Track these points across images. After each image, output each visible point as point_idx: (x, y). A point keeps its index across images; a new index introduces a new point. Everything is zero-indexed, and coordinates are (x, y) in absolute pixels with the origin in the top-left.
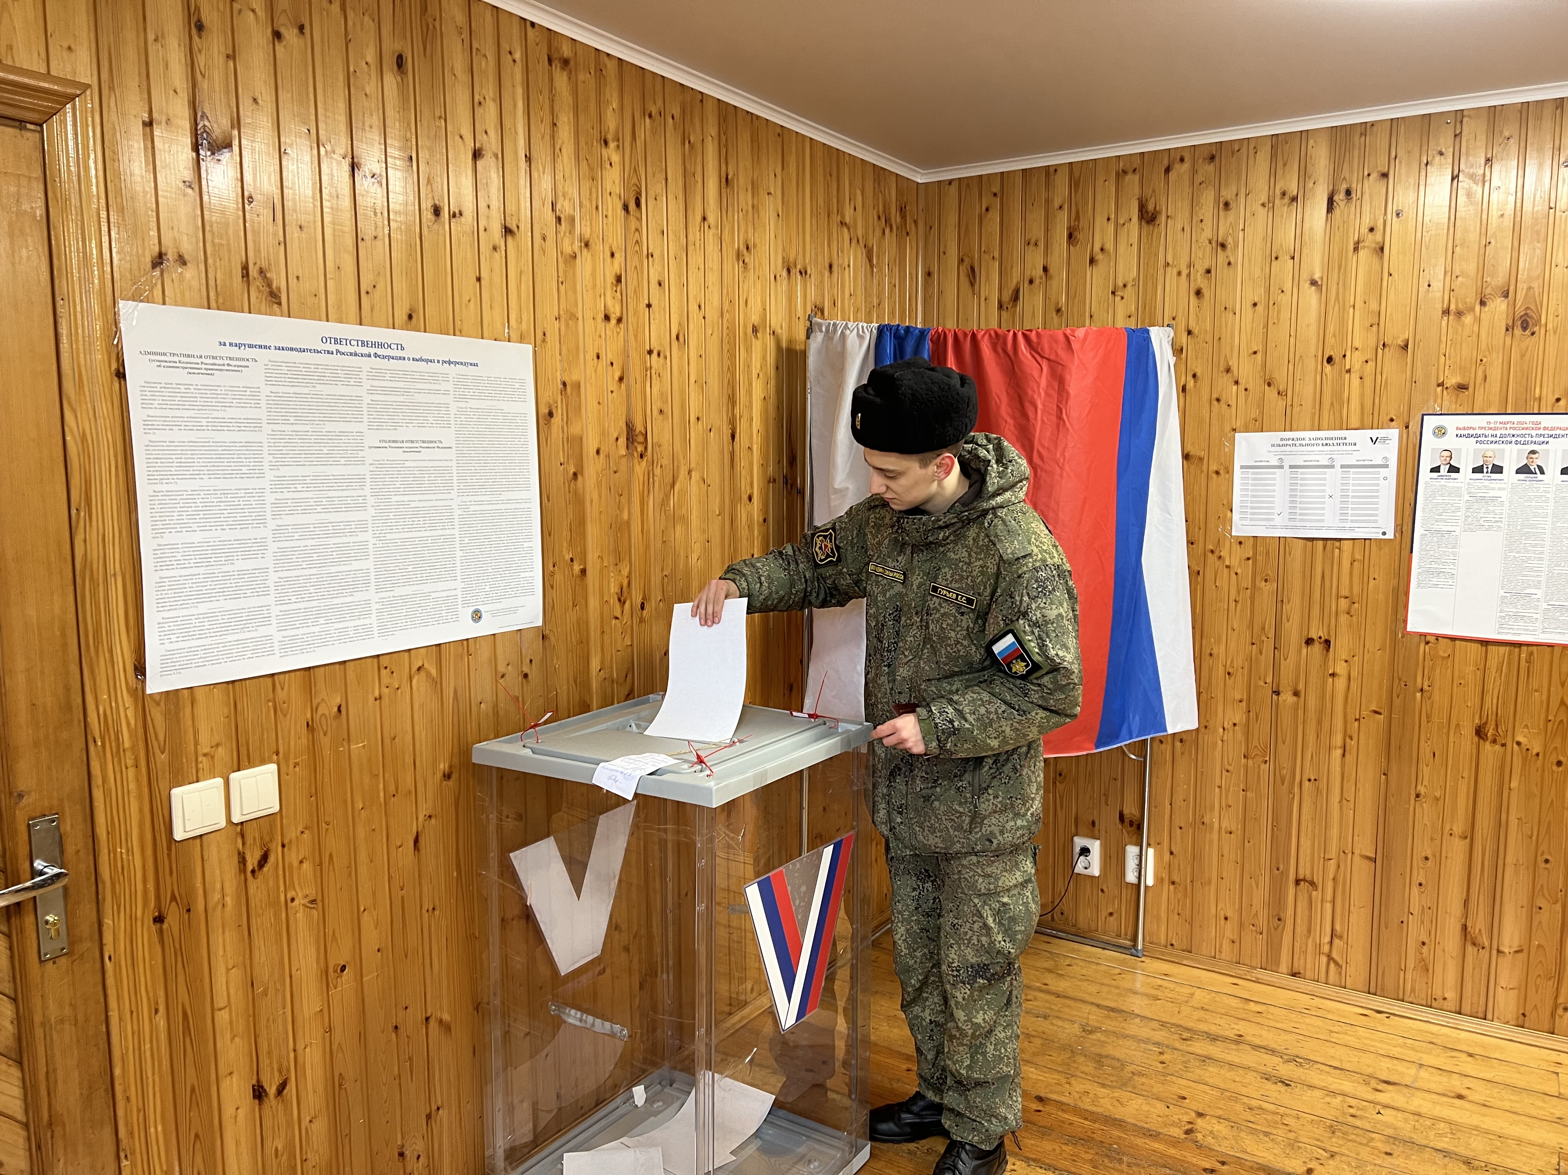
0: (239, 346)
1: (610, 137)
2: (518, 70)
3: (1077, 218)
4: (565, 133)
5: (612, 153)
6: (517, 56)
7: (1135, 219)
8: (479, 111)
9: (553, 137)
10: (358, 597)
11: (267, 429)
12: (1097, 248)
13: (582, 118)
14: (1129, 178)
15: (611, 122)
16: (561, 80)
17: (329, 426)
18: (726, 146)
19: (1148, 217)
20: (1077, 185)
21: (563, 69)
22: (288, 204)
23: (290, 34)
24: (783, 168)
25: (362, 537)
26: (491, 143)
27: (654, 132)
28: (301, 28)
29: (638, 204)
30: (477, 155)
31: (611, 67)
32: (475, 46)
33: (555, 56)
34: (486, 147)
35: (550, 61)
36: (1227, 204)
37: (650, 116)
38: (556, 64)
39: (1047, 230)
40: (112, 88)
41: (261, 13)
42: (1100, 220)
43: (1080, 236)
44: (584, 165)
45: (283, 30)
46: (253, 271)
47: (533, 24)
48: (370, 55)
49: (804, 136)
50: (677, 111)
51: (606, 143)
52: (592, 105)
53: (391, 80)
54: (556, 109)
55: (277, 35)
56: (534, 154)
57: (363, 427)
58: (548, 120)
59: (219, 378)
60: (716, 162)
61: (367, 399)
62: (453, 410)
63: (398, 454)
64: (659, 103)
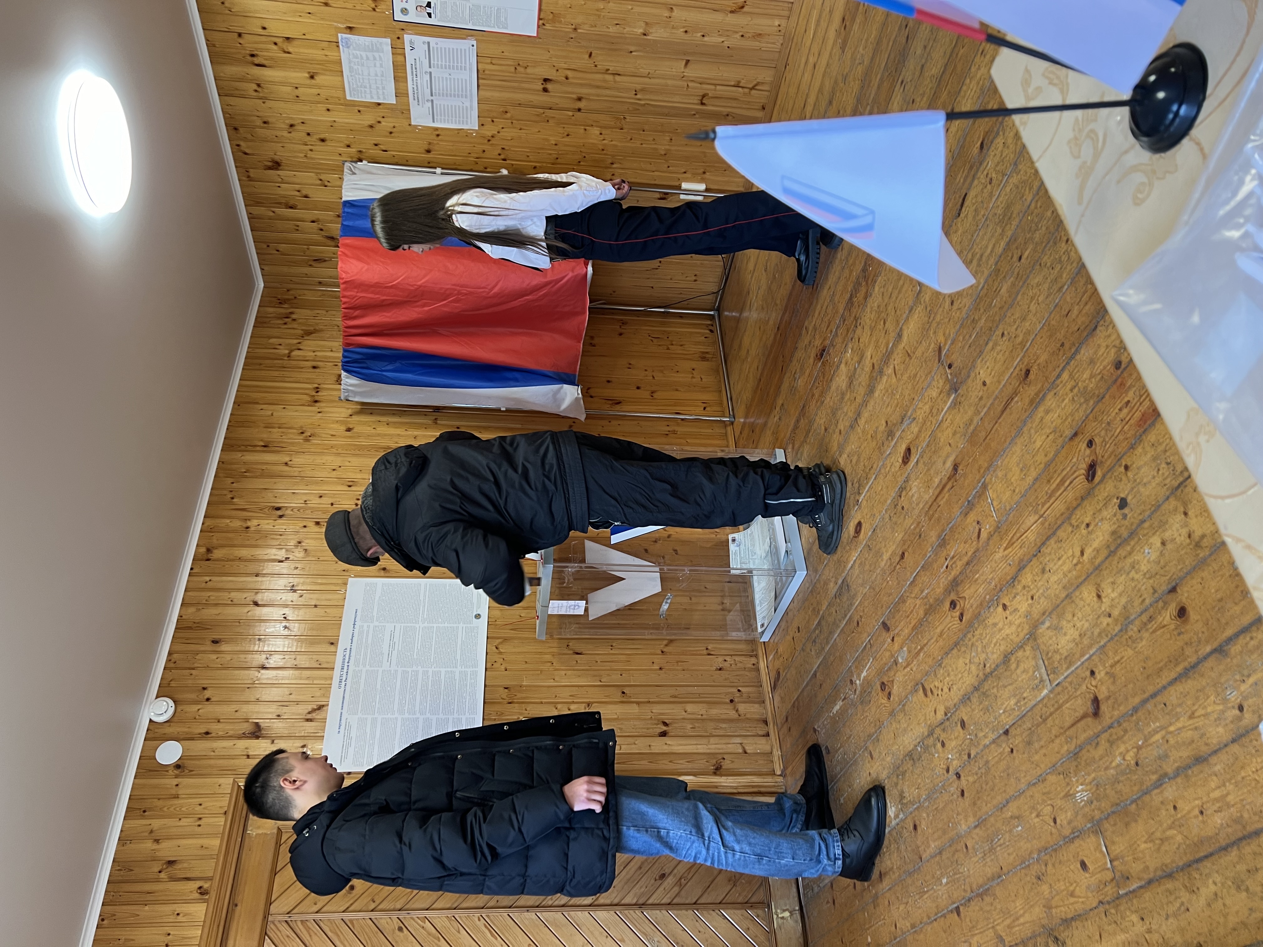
0: (340, 726)
1: (245, 525)
2: (214, 578)
3: (280, 203)
4: (244, 552)
5: (253, 523)
6: (208, 579)
7: (279, 172)
8: (235, 601)
9: (246, 561)
10: (457, 677)
11: (376, 715)
12: (297, 193)
13: (236, 542)
14: (252, 175)
15: (237, 524)
16: (217, 554)
17: (378, 686)
18: (246, 446)
19: (276, 165)
20: (258, 203)
21: (212, 552)
22: (280, 699)
23: (207, 694)
24: (257, 403)
25: (430, 674)
26: (250, 596)
27: (241, 497)
28: (204, 689)
29: (278, 509)
30: (256, 604)
31: (209, 522)
32: (204, 602)
33: (205, 557)
34: (252, 598)
35: (208, 560)
36: (265, 123)
37: (232, 498)
38: (210, 555)
39: (288, 220)
40: (235, 770)
41: (199, 707)
42: (280, 192)
43: (291, 203)
44: (259, 542)
45: (206, 697)
46: (309, 716)
47: (192, 569)
48: (214, 657)
49: (239, 386)
50: (230, 480)
51: (247, 528)
52: (230, 535)
53: (224, 647)
54: (232, 557)
55: (208, 700)
56: (255, 571)
57: (380, 670)
58: (237, 563)
59: (353, 734)
60: (256, 454)
61: (368, 667)
62: (377, 624)
63: (395, 653)
64: (225, 492)
